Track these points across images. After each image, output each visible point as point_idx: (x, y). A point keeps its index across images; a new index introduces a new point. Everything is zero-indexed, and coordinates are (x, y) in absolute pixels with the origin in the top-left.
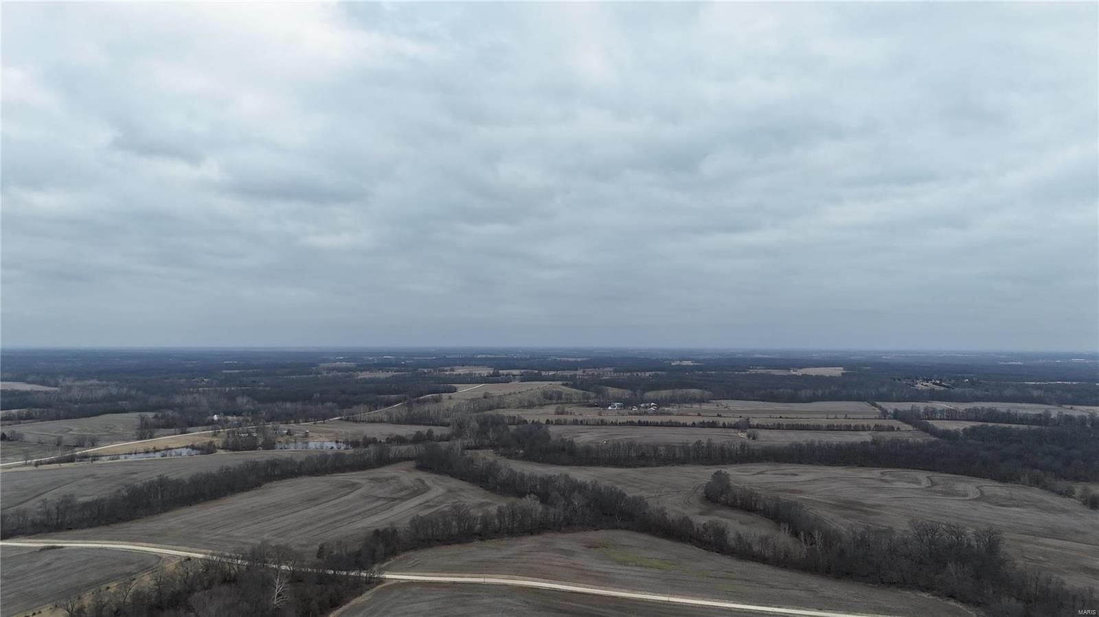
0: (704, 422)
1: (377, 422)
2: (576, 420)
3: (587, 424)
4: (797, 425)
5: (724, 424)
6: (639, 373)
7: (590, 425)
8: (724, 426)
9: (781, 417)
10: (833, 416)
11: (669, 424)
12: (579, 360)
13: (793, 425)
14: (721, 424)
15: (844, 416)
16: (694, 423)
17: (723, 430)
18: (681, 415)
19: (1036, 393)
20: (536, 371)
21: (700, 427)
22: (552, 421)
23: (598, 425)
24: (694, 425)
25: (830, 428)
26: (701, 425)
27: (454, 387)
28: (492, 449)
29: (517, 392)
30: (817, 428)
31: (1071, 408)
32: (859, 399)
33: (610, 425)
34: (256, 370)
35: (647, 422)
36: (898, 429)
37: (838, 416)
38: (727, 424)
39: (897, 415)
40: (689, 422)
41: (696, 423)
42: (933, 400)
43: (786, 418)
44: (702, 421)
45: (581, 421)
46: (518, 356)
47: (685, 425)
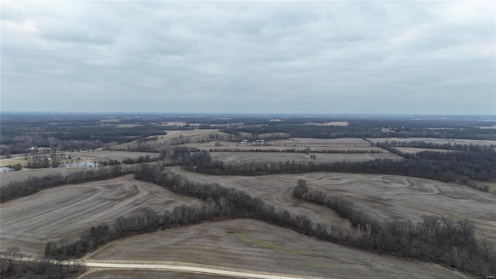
0: (288, 150)
1: (122, 151)
2: (225, 149)
3: (230, 151)
4: (333, 151)
5: (298, 150)
6: (256, 125)
7: (232, 152)
8: (298, 152)
9: (324, 146)
10: (349, 145)
11: (271, 151)
12: (228, 119)
13: (331, 151)
14: (297, 151)
15: (353, 145)
16: (283, 150)
17: (298, 154)
18: (276, 146)
19: (436, 133)
20: (207, 124)
21: (286, 152)
22: (213, 150)
23: (236, 151)
24: (283, 151)
25: (349, 152)
26: (287, 151)
27: (165, 132)
28: (180, 166)
29: (197, 135)
30: (343, 152)
31: (453, 140)
32: (358, 137)
33: (242, 151)
34: (67, 123)
35: (260, 150)
36: (382, 152)
37: (351, 145)
38: (299, 151)
39: (378, 145)
40: (281, 150)
41: (284, 150)
42: (391, 137)
43: (327, 147)
44: (287, 149)
45: (228, 150)
46: (199, 117)
47: (279, 151)
